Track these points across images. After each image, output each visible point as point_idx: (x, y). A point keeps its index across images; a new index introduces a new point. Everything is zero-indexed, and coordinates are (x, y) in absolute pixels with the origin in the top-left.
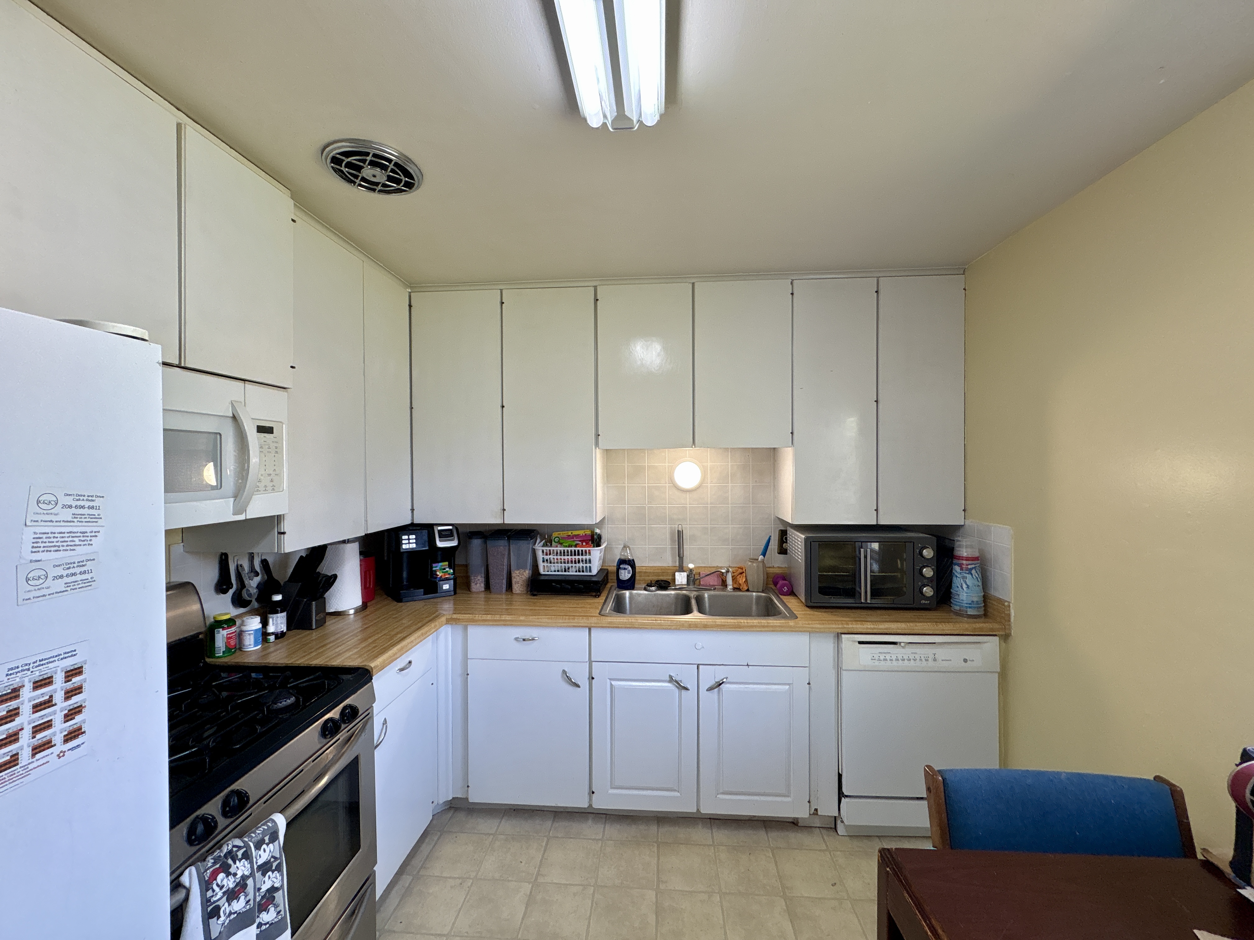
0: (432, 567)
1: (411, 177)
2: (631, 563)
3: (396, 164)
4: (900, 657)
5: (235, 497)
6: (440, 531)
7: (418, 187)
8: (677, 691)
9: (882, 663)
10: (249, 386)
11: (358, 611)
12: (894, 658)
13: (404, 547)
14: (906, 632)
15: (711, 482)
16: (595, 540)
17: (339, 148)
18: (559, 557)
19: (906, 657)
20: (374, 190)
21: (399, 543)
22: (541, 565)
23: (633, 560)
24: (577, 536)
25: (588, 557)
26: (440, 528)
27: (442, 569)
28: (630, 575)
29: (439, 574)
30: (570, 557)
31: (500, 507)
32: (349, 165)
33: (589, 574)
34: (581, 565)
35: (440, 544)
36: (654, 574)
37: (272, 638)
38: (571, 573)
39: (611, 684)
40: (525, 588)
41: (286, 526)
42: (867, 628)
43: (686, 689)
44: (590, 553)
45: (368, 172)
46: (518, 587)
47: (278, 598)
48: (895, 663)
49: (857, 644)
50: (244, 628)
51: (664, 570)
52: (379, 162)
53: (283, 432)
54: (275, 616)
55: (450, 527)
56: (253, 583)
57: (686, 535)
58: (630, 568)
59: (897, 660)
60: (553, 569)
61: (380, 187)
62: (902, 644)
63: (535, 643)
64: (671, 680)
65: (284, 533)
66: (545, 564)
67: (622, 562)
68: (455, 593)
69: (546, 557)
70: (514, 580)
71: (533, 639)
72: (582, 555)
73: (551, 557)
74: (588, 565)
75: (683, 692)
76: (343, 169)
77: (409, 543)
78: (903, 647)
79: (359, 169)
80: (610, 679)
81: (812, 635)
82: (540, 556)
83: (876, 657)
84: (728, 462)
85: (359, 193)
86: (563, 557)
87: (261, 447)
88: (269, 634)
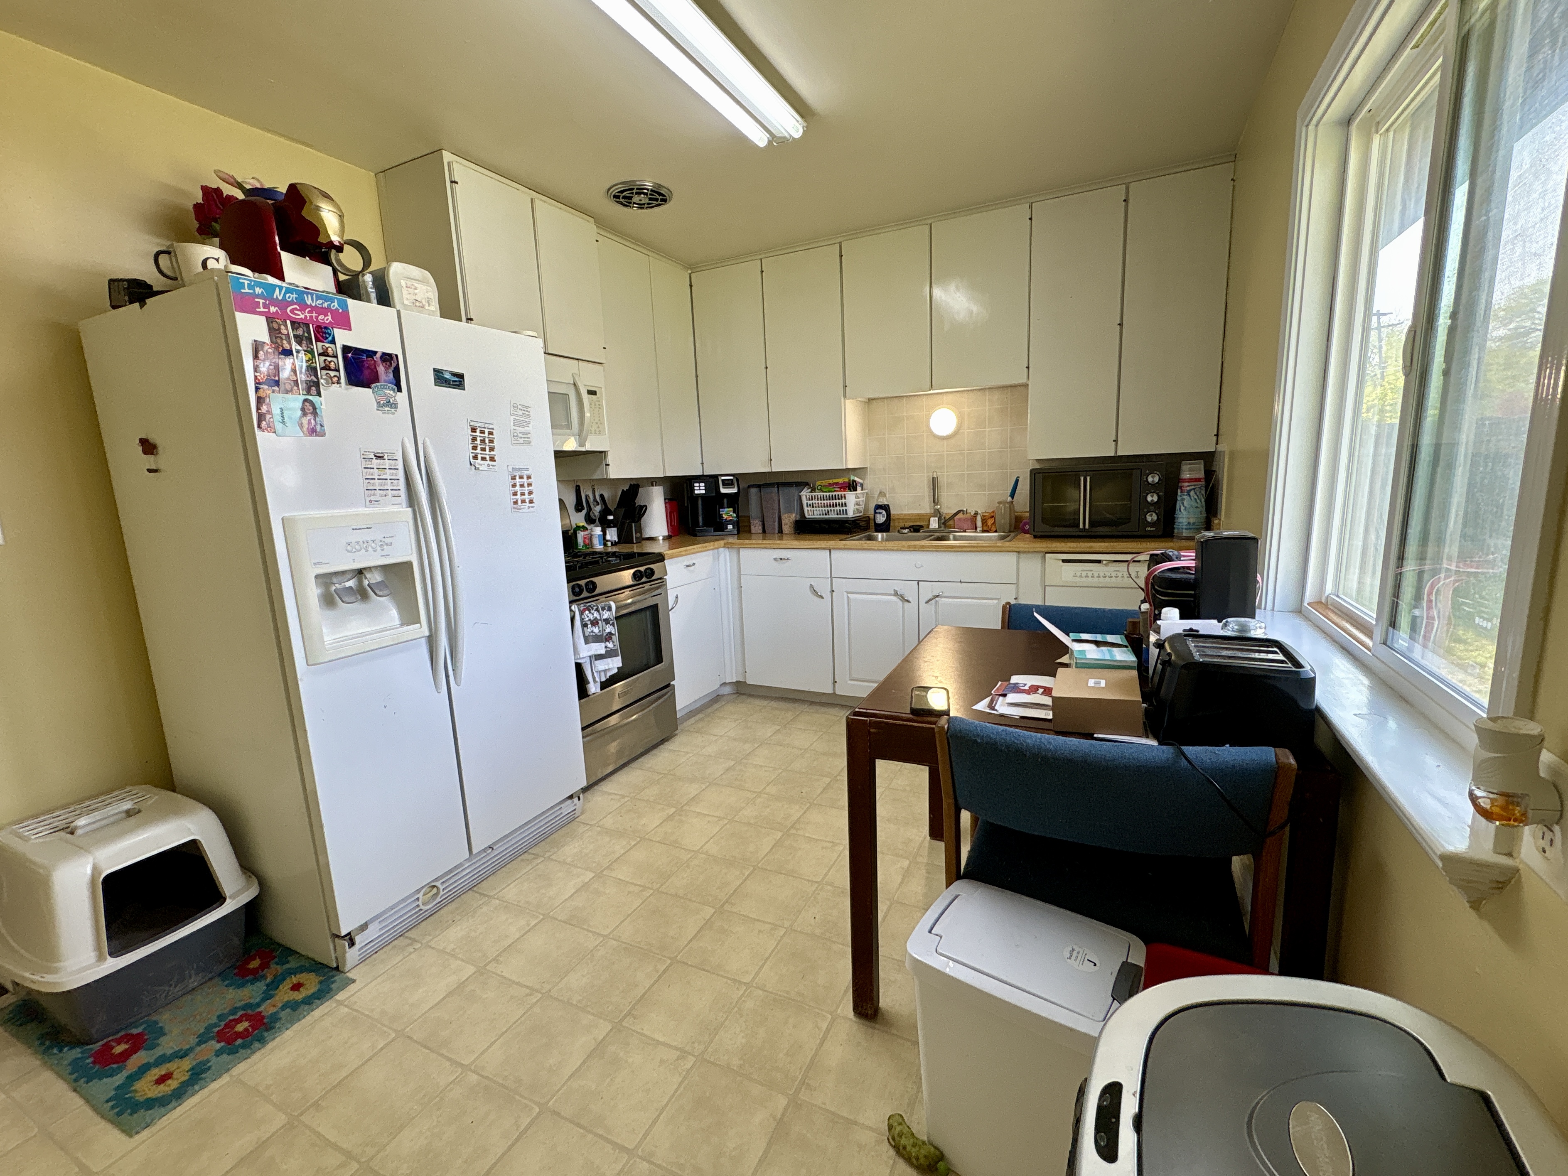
0: (719, 511)
1: (664, 195)
2: (886, 508)
3: (652, 190)
4: (1102, 574)
5: (579, 436)
6: (723, 480)
7: (670, 201)
8: (900, 603)
9: (1084, 579)
10: (581, 363)
11: (665, 538)
12: (1096, 574)
13: (696, 492)
14: (1108, 551)
15: (968, 428)
16: (852, 486)
17: (616, 189)
18: (820, 502)
19: (1108, 574)
20: (643, 208)
21: (692, 489)
22: (806, 509)
23: (888, 505)
24: (837, 484)
25: (844, 501)
26: (723, 478)
27: (727, 514)
28: (884, 519)
29: (725, 516)
30: (828, 501)
31: (767, 458)
32: (624, 197)
33: (845, 516)
34: (838, 508)
35: (723, 490)
36: (910, 520)
37: (609, 544)
38: (830, 516)
39: (848, 597)
40: (793, 529)
41: (610, 459)
42: (1070, 547)
43: (908, 601)
44: (845, 497)
45: (636, 199)
46: (786, 529)
47: (611, 517)
48: (1096, 579)
49: (1061, 562)
50: (593, 533)
51: (921, 517)
52: (640, 191)
53: (602, 393)
54: (610, 529)
55: (732, 478)
56: (597, 509)
57: (943, 481)
58: (884, 512)
59: (1099, 577)
60: (818, 513)
61: (646, 206)
62: (1104, 562)
63: (789, 562)
64: (896, 594)
65: (608, 465)
66: (809, 508)
67: (879, 507)
68: (738, 533)
69: (810, 502)
70: (783, 522)
71: (788, 559)
72: (839, 499)
73: (814, 501)
74: (844, 508)
75: (906, 604)
76: (621, 200)
77: (700, 489)
78: (1106, 565)
79: (631, 198)
80: (848, 593)
81: (1022, 556)
82: (805, 502)
83: (1078, 574)
84: (985, 406)
85: (634, 212)
86: (822, 502)
87: (591, 404)
88: (607, 541)
